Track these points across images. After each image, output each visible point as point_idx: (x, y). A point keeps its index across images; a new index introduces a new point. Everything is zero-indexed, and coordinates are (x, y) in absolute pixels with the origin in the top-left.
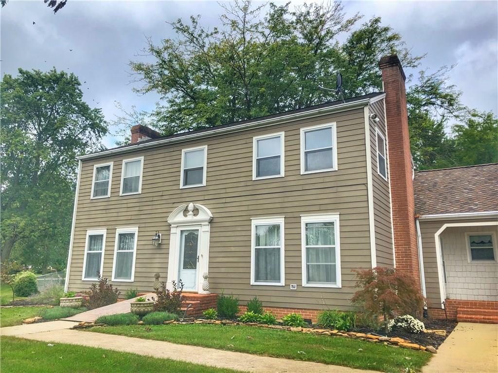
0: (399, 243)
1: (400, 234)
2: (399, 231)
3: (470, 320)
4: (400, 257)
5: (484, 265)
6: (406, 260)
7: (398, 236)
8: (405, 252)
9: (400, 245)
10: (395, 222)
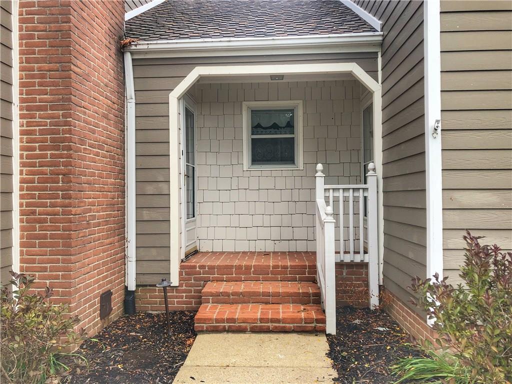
0: (34, 100)
1: (40, 69)
2: (37, 61)
3: (227, 325)
4: (34, 149)
5: (274, 173)
6: (52, 156)
7: (33, 77)
8: (52, 132)
9: (39, 108)
10: (27, 29)
